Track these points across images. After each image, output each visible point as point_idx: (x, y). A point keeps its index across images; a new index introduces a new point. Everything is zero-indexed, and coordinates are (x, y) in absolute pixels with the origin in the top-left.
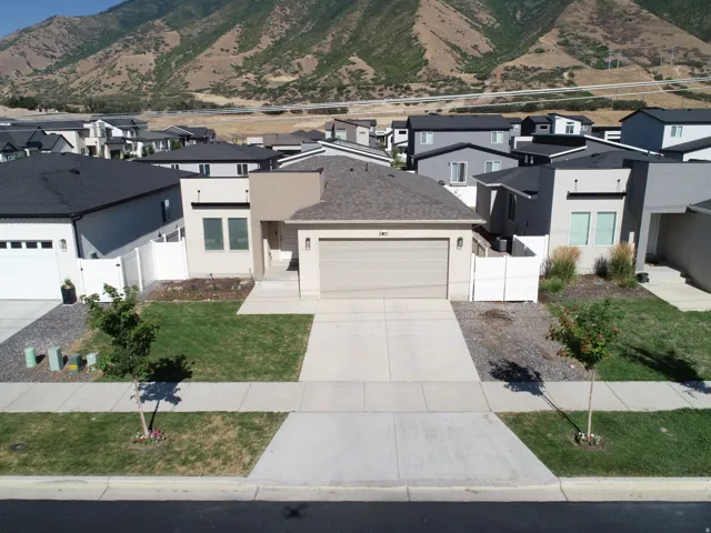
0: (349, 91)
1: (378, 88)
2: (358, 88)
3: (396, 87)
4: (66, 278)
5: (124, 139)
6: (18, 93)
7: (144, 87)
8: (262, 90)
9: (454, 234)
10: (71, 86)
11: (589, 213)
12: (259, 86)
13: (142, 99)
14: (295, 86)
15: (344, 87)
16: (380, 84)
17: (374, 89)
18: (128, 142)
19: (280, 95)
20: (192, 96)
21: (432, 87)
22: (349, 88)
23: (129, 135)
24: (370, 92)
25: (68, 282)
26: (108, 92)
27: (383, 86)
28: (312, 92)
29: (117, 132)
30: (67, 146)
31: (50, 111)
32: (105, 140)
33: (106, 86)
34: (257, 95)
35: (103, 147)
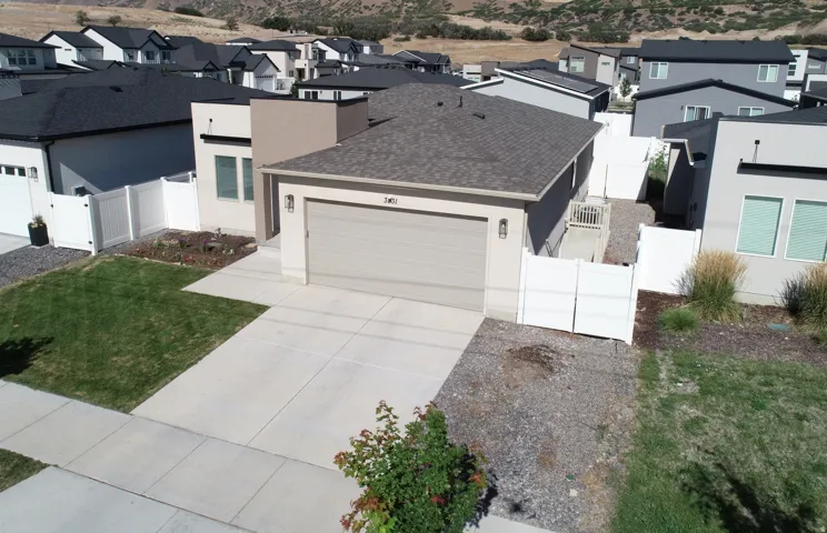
0: (639, 15)
1: (679, 10)
2: (652, 11)
3: (703, 10)
4: (37, 214)
5: (340, 62)
6: (283, 14)
7: (405, 8)
8: (531, 14)
9: (495, 213)
10: (333, 8)
11: (781, 200)
12: (529, 8)
13: (394, 21)
14: (572, 9)
15: (634, 10)
16: (681, 6)
17: (672, 13)
18: (344, 66)
19: (553, 19)
20: (447, 19)
21: (754, 9)
22: (639, 11)
23: (346, 59)
24: (667, 16)
25: (39, 220)
26: (367, 13)
27: (685, 9)
28: (593, 16)
29: (332, 55)
30: (271, 67)
31: (300, 33)
32: (316, 62)
33: (366, 7)
34: (526, 18)
35: (312, 71)
